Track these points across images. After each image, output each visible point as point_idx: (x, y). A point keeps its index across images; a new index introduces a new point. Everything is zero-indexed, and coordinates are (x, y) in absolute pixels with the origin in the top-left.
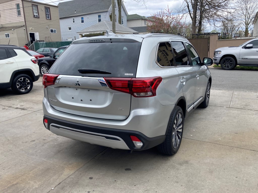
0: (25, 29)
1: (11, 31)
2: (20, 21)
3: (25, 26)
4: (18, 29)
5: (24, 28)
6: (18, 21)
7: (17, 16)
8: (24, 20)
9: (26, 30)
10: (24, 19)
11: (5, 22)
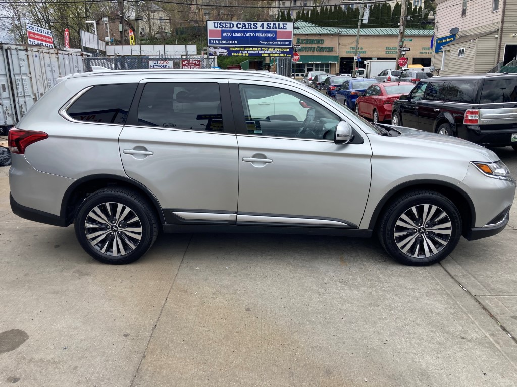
0: (497, 38)
1: (468, 44)
2: (494, 21)
3: (500, 31)
4: (481, 39)
5: (497, 36)
6: (491, 22)
7: (490, 12)
8: (500, 20)
9: (499, 39)
10: (501, 16)
11: (470, 25)
